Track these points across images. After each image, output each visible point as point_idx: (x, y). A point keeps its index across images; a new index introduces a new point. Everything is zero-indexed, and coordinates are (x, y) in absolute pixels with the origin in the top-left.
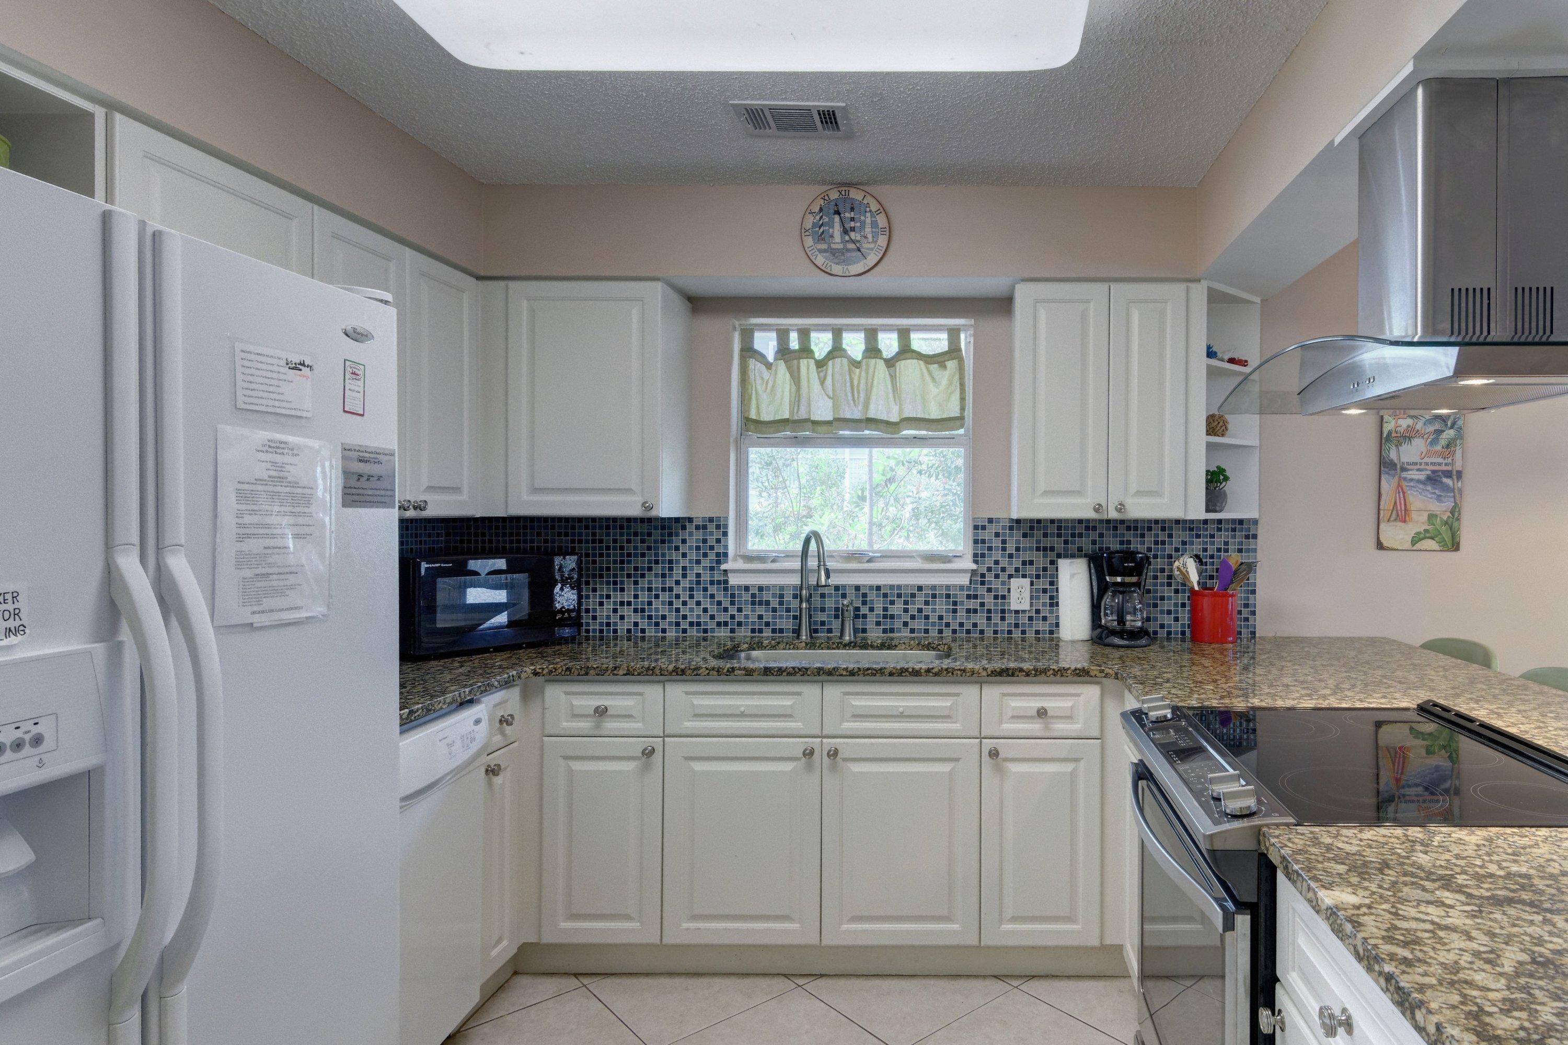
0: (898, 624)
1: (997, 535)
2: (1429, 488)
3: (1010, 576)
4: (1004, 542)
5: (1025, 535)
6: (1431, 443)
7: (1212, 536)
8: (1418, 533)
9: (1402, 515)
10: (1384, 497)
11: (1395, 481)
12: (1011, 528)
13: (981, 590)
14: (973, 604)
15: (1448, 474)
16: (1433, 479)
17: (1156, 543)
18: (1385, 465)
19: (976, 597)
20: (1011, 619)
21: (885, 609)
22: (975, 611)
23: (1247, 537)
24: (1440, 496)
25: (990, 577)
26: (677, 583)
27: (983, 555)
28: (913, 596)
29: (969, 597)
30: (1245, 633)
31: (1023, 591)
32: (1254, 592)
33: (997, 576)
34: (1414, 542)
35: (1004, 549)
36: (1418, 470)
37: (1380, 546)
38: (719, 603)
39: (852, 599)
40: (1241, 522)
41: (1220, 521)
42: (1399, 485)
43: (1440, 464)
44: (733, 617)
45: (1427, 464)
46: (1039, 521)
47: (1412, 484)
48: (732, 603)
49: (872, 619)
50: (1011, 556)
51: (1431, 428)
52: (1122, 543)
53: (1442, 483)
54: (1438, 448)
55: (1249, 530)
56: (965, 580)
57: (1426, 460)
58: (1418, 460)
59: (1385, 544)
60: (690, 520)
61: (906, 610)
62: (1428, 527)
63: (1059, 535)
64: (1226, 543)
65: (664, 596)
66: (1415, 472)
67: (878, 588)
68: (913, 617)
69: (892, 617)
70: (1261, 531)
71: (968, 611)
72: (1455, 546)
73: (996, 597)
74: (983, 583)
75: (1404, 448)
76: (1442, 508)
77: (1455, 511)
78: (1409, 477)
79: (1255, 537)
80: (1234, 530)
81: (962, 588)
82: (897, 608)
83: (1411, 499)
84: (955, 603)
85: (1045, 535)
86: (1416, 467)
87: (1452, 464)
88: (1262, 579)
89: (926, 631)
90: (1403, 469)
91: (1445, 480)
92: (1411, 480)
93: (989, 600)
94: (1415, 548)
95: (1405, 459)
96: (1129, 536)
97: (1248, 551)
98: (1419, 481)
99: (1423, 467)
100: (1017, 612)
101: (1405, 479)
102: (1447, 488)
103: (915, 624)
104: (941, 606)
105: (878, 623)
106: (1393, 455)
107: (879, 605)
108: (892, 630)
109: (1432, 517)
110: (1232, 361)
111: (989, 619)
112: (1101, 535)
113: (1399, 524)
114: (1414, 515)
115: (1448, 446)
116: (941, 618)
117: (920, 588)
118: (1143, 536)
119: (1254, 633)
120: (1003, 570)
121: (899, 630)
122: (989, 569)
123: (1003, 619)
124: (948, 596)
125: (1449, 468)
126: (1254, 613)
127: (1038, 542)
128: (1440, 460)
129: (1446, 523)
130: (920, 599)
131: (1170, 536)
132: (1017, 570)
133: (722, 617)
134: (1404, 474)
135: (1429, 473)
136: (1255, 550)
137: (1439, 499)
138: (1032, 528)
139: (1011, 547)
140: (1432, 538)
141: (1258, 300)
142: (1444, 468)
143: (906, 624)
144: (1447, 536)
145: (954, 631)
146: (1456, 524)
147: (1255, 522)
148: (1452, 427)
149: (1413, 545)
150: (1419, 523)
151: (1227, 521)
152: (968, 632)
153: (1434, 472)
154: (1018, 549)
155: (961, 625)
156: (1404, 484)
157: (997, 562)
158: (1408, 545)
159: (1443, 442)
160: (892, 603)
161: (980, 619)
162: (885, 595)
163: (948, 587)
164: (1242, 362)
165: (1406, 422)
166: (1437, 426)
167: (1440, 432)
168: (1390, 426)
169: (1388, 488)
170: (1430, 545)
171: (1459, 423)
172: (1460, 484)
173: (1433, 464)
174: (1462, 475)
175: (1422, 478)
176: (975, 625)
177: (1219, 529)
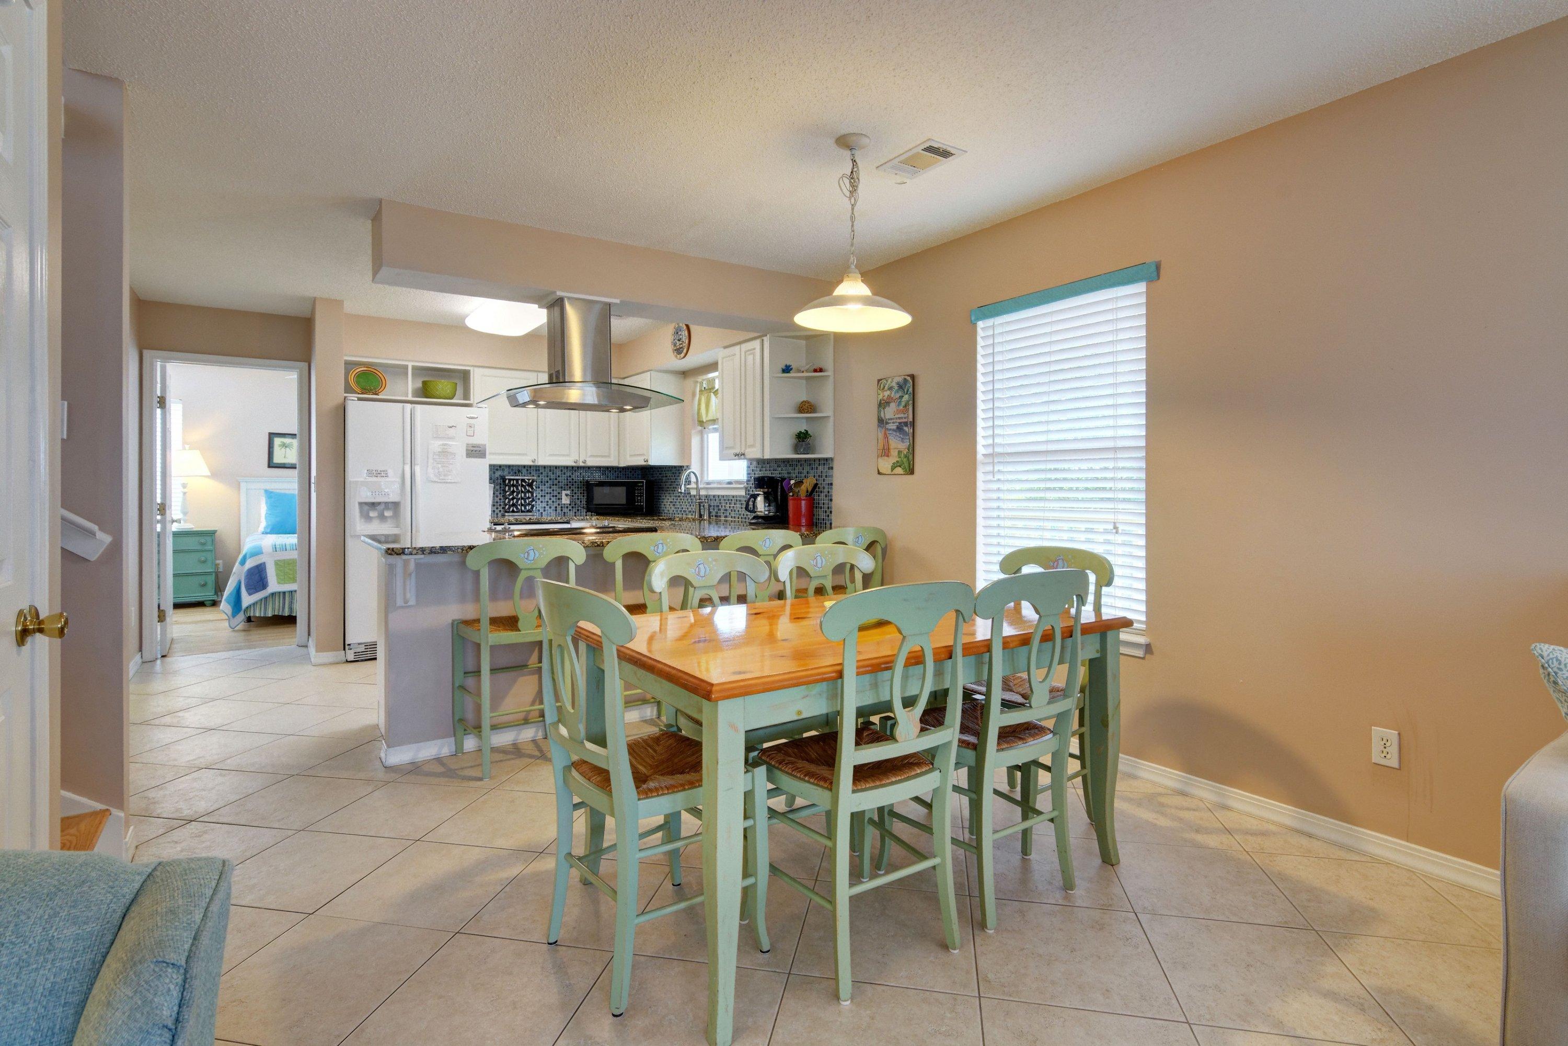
2: (898, 434)
6: (898, 405)
7: (816, 467)
8: (894, 464)
9: (885, 452)
10: (879, 442)
11: (883, 432)
15: (906, 424)
16: (899, 429)
17: (795, 472)
18: (881, 422)
23: (828, 469)
24: (902, 439)
26: (681, 494)
28: (732, 500)
30: (827, 524)
32: (831, 500)
34: (893, 469)
36: (893, 423)
37: (879, 473)
38: (689, 502)
40: (827, 459)
41: (820, 459)
42: (885, 434)
43: (902, 418)
44: (691, 509)
45: (897, 418)
47: (890, 432)
49: (722, 511)
51: (898, 395)
53: (904, 430)
54: (901, 407)
55: (829, 463)
56: (743, 493)
57: (896, 416)
58: (892, 416)
59: (880, 471)
60: (684, 466)
61: (730, 507)
62: (899, 460)
64: (821, 473)
66: (892, 424)
67: (723, 497)
68: (731, 511)
69: (727, 510)
70: (836, 465)
72: (910, 470)
75: (887, 409)
76: (903, 446)
77: (912, 448)
78: (890, 427)
79: (832, 468)
80: (823, 465)
81: (743, 497)
82: (727, 506)
83: (891, 442)
84: (741, 505)
86: (892, 421)
87: (908, 417)
88: (834, 493)
90: (887, 423)
91: (906, 429)
92: (890, 429)
94: (892, 473)
95: (887, 417)
97: (829, 476)
98: (893, 430)
99: (895, 421)
101: (887, 429)
102: (906, 433)
103: (732, 514)
104: (738, 506)
105: (723, 513)
106: (882, 415)
109: (900, 452)
110: (816, 371)
113: (885, 458)
114: (891, 452)
115: (906, 406)
117: (733, 497)
118: (792, 467)
119: (830, 523)
121: (728, 517)
124: (740, 501)
125: (906, 420)
126: (831, 512)
128: (902, 415)
129: (906, 457)
130: (733, 502)
131: (799, 468)
134: (888, 426)
135: (898, 424)
136: (832, 476)
137: (903, 441)
140: (900, 466)
142: (904, 420)
144: (907, 467)
146: (911, 458)
147: (832, 459)
148: (908, 393)
150: (894, 458)
151: (822, 458)
153: (900, 423)
155: (743, 514)
156: (888, 432)
158: (889, 472)
159: (903, 404)
160: (726, 503)
164: (821, 370)
165: (887, 393)
166: (900, 394)
167: (901, 397)
168: (881, 397)
169: (881, 436)
170: (899, 470)
171: (911, 390)
172: (911, 430)
173: (899, 418)
174: (913, 424)
175: (895, 427)
176: (746, 515)
177: (819, 464)
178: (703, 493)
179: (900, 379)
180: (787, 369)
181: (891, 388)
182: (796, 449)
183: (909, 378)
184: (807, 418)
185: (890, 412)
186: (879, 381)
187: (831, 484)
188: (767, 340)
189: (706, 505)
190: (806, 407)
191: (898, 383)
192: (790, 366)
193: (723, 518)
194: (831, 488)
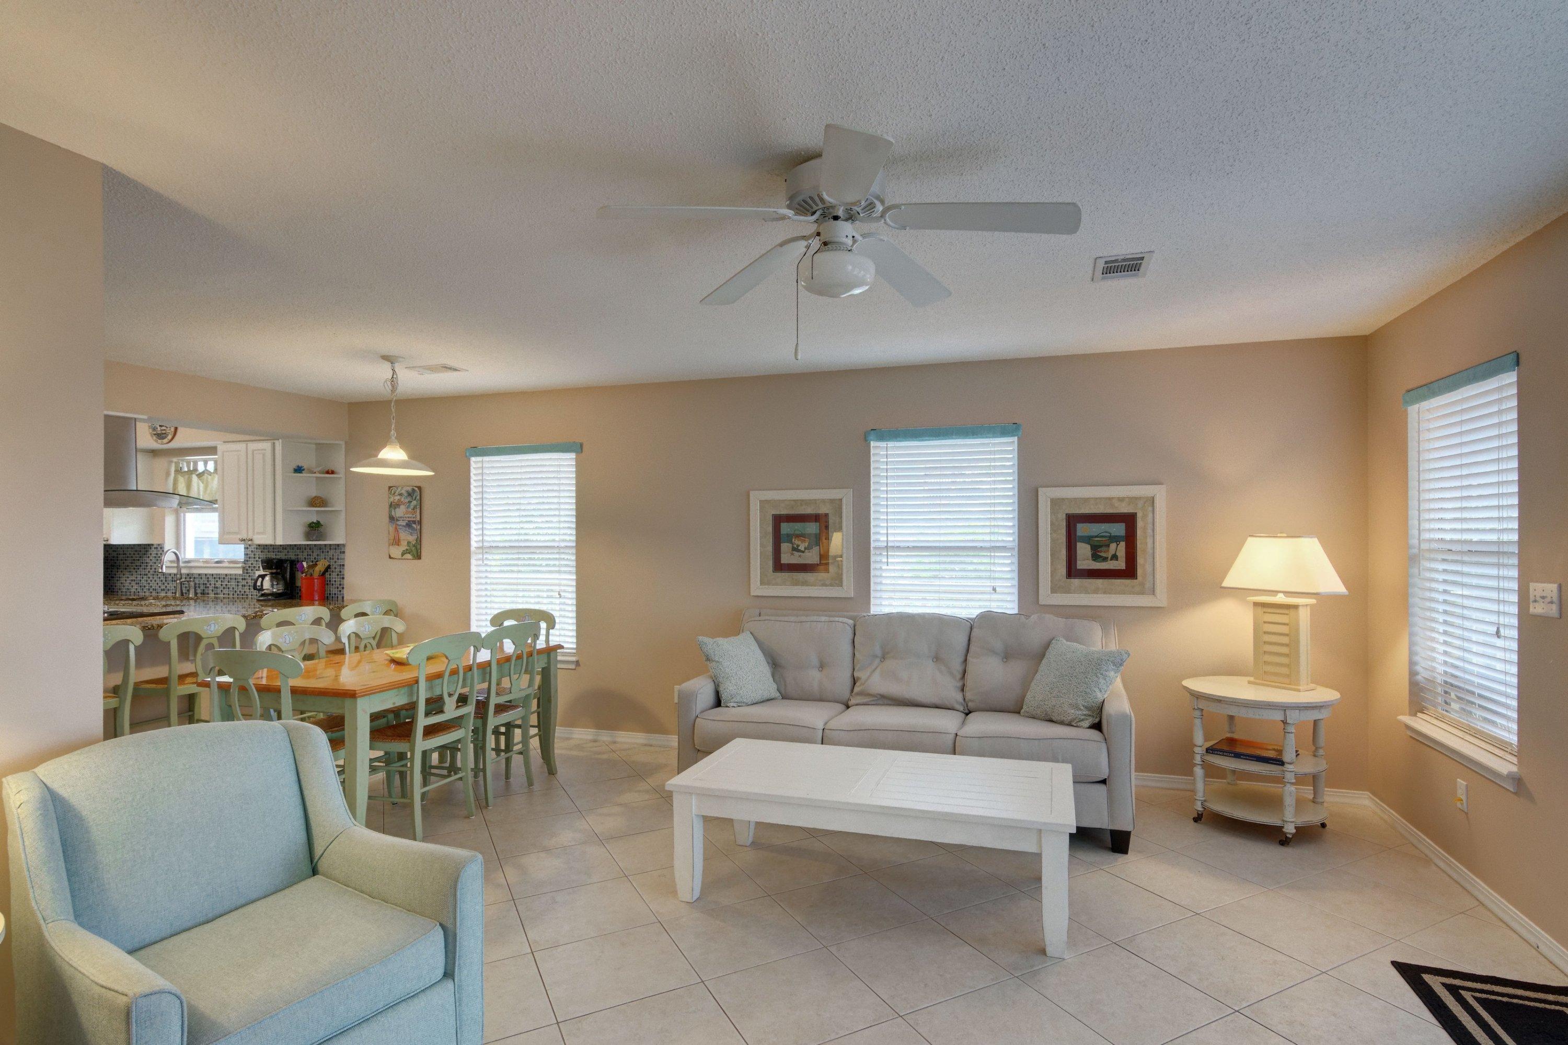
0: (219, 591)
1: (252, 551)
2: (407, 529)
4: (254, 555)
5: (262, 552)
6: (407, 508)
7: (328, 552)
8: (403, 551)
9: (396, 542)
10: (390, 533)
11: (394, 526)
12: (257, 549)
13: (247, 576)
14: (244, 582)
15: (414, 522)
16: (409, 525)
17: (308, 555)
18: (392, 519)
19: (245, 579)
21: (215, 584)
22: (245, 586)
23: (340, 552)
25: (249, 570)
26: (149, 572)
27: (247, 561)
28: (224, 578)
29: (242, 579)
30: (340, 598)
32: (343, 578)
33: (252, 570)
34: (403, 554)
35: (254, 558)
37: (390, 557)
38: (162, 581)
39: (204, 580)
40: (338, 545)
41: (330, 545)
42: (396, 528)
44: (166, 587)
46: (266, 545)
47: (401, 527)
48: (166, 581)
50: (256, 561)
51: (407, 500)
53: (412, 526)
54: (410, 509)
55: (341, 549)
56: (240, 572)
57: (406, 516)
58: (402, 515)
59: (392, 556)
60: (153, 545)
61: (222, 585)
62: (408, 548)
63: (273, 552)
64: (333, 555)
65: (145, 577)
66: (401, 521)
67: (212, 575)
68: (224, 588)
69: (217, 588)
70: (347, 550)
71: (242, 586)
72: (418, 557)
73: (252, 579)
74: (247, 573)
75: (397, 510)
76: (412, 539)
77: (419, 540)
79: (344, 552)
80: (335, 549)
81: (240, 575)
82: (218, 584)
83: (401, 534)
84: (238, 582)
85: (268, 552)
86: (402, 519)
87: (416, 517)
88: (347, 572)
89: (228, 594)
90: (397, 520)
91: (414, 525)
92: (400, 525)
93: (249, 581)
94: (403, 557)
95: (397, 516)
97: (341, 559)
98: (403, 526)
102: (414, 529)
103: (225, 591)
104: (233, 583)
105: (212, 590)
106: (393, 513)
107: (213, 583)
108: (217, 594)
109: (409, 543)
110: (328, 472)
111: (249, 589)
113: (396, 546)
114: (401, 542)
115: (414, 509)
116: (233, 588)
117: (226, 575)
118: (303, 552)
119: (343, 598)
120: (254, 567)
122: (249, 567)
124: (235, 579)
125: (414, 519)
126: (343, 588)
128: (411, 516)
129: (414, 546)
130: (226, 580)
131: (313, 552)
133: (163, 587)
134: (399, 523)
135: (406, 521)
136: (344, 559)
137: (411, 534)
140: (409, 553)
141: (342, 443)
142: (412, 519)
144: (415, 553)
145: (238, 594)
146: (419, 547)
147: (344, 545)
148: (415, 500)
150: (404, 547)
151: (333, 545)
153: (409, 521)
155: (240, 591)
156: (398, 527)
157: (252, 564)
158: (400, 557)
159: (412, 507)
161: (246, 589)
162: (215, 578)
163: (235, 575)
164: (333, 472)
165: (397, 498)
166: (409, 499)
167: (410, 502)
168: (392, 500)
169: (392, 529)
170: (408, 556)
171: (418, 497)
172: (419, 527)
173: (408, 517)
174: (420, 523)
175: (405, 524)
176: (245, 592)
177: (330, 549)
178: (184, 571)
179: (410, 489)
180: (299, 470)
181: (400, 495)
182: (308, 536)
183: (416, 489)
184: (318, 512)
185: (400, 512)
186: (390, 487)
187: (343, 565)
188: (279, 444)
189: (192, 584)
190: (316, 502)
191: (407, 492)
192: (301, 467)
193: (212, 595)
194: (343, 569)
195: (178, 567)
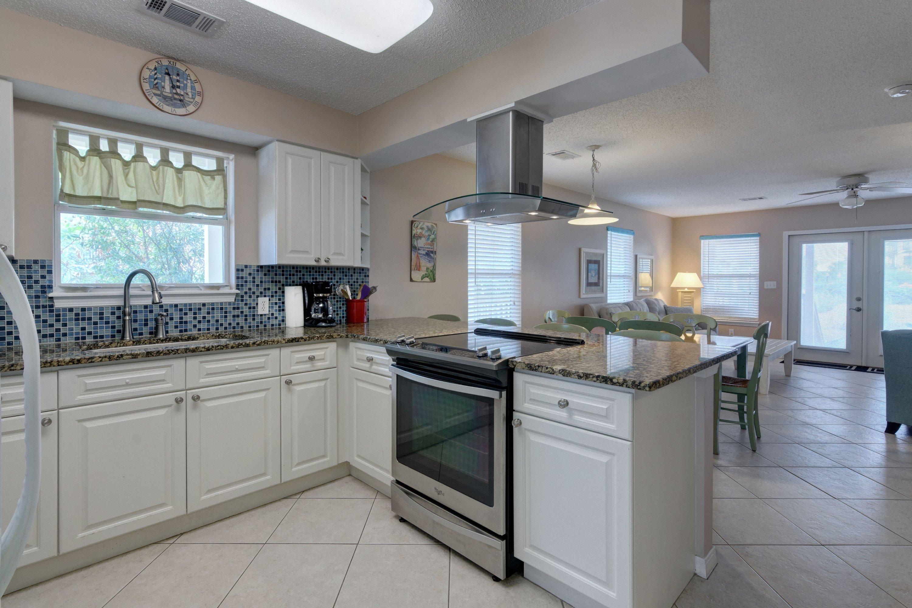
0: (189, 326)
1: (250, 274)
2: (427, 257)
3: (258, 297)
4: (254, 278)
5: (265, 274)
6: (427, 240)
7: (352, 276)
8: (423, 275)
9: (418, 268)
10: (413, 260)
11: (416, 254)
12: (258, 271)
13: (241, 304)
14: (236, 312)
15: (432, 252)
16: (428, 254)
18: (413, 248)
19: (238, 308)
20: (258, 319)
21: (181, 318)
22: (238, 316)
23: (365, 276)
24: (430, 260)
25: (246, 297)
27: (242, 285)
28: (199, 309)
29: (234, 308)
31: (265, 304)
33: (250, 297)
35: (254, 282)
36: (423, 250)
37: (411, 280)
38: (45, 321)
40: (362, 269)
42: (417, 256)
43: (430, 248)
44: (58, 330)
45: (426, 248)
46: (272, 266)
47: (421, 256)
48: (58, 320)
50: (258, 285)
51: (427, 234)
52: (313, 279)
53: (430, 255)
54: (429, 242)
55: (366, 273)
56: (232, 299)
57: (426, 246)
58: (423, 246)
59: (414, 279)
61: (195, 318)
62: (426, 273)
63: (283, 275)
64: (357, 279)
66: (422, 251)
67: (176, 306)
68: (200, 322)
69: (186, 322)
70: (371, 274)
71: (234, 316)
72: (434, 280)
73: (250, 308)
74: (242, 301)
75: (419, 241)
76: (430, 265)
77: (434, 266)
78: (420, 253)
79: (368, 276)
80: (360, 273)
81: (230, 303)
82: (189, 317)
83: (421, 261)
84: (226, 312)
85: (276, 275)
86: (423, 249)
87: (434, 248)
89: (208, 329)
90: (419, 249)
91: (432, 255)
92: (421, 254)
93: (246, 310)
94: (422, 281)
95: (420, 245)
96: (317, 275)
97: (366, 282)
98: (424, 255)
99: (425, 249)
100: (261, 315)
102: (431, 258)
103: (202, 326)
104: (218, 315)
105: (176, 327)
106: (415, 244)
107: (176, 316)
108: (186, 330)
109: (427, 269)
111: (246, 320)
112: (303, 275)
113: (418, 271)
114: (422, 268)
115: (432, 241)
116: (217, 321)
117: (204, 305)
118: (322, 275)
119: (368, 318)
120: (254, 293)
121: (191, 330)
122: (246, 293)
123: (254, 319)
124: (222, 309)
125: (432, 250)
127: (272, 278)
128: (430, 247)
129: (432, 271)
130: (204, 311)
131: (334, 275)
132: (261, 293)
133: (48, 331)
134: (419, 252)
135: (426, 251)
136: (369, 282)
137: (429, 262)
138: (269, 271)
139: (258, 281)
140: (428, 277)
141: (369, 171)
142: (431, 250)
143: (195, 326)
144: (432, 276)
145: (226, 328)
146: (434, 272)
147: (368, 269)
148: (433, 234)
149: (422, 279)
150: (423, 272)
152: (234, 328)
153: (428, 251)
154: (261, 282)
155: (230, 324)
156: (419, 255)
157: (250, 289)
158: (420, 280)
159: (431, 240)
160: (186, 314)
161: (241, 320)
162: (181, 310)
163: (221, 303)
165: (419, 231)
166: (430, 233)
167: (430, 236)
168: (416, 232)
169: (414, 256)
170: (427, 279)
171: (435, 233)
172: (436, 256)
173: (428, 248)
174: (435, 253)
175: (424, 253)
176: (238, 324)
177: (354, 273)
179: (429, 225)
183: (433, 225)
185: (421, 243)
186: (414, 221)
191: (427, 227)
195: (126, 297)
